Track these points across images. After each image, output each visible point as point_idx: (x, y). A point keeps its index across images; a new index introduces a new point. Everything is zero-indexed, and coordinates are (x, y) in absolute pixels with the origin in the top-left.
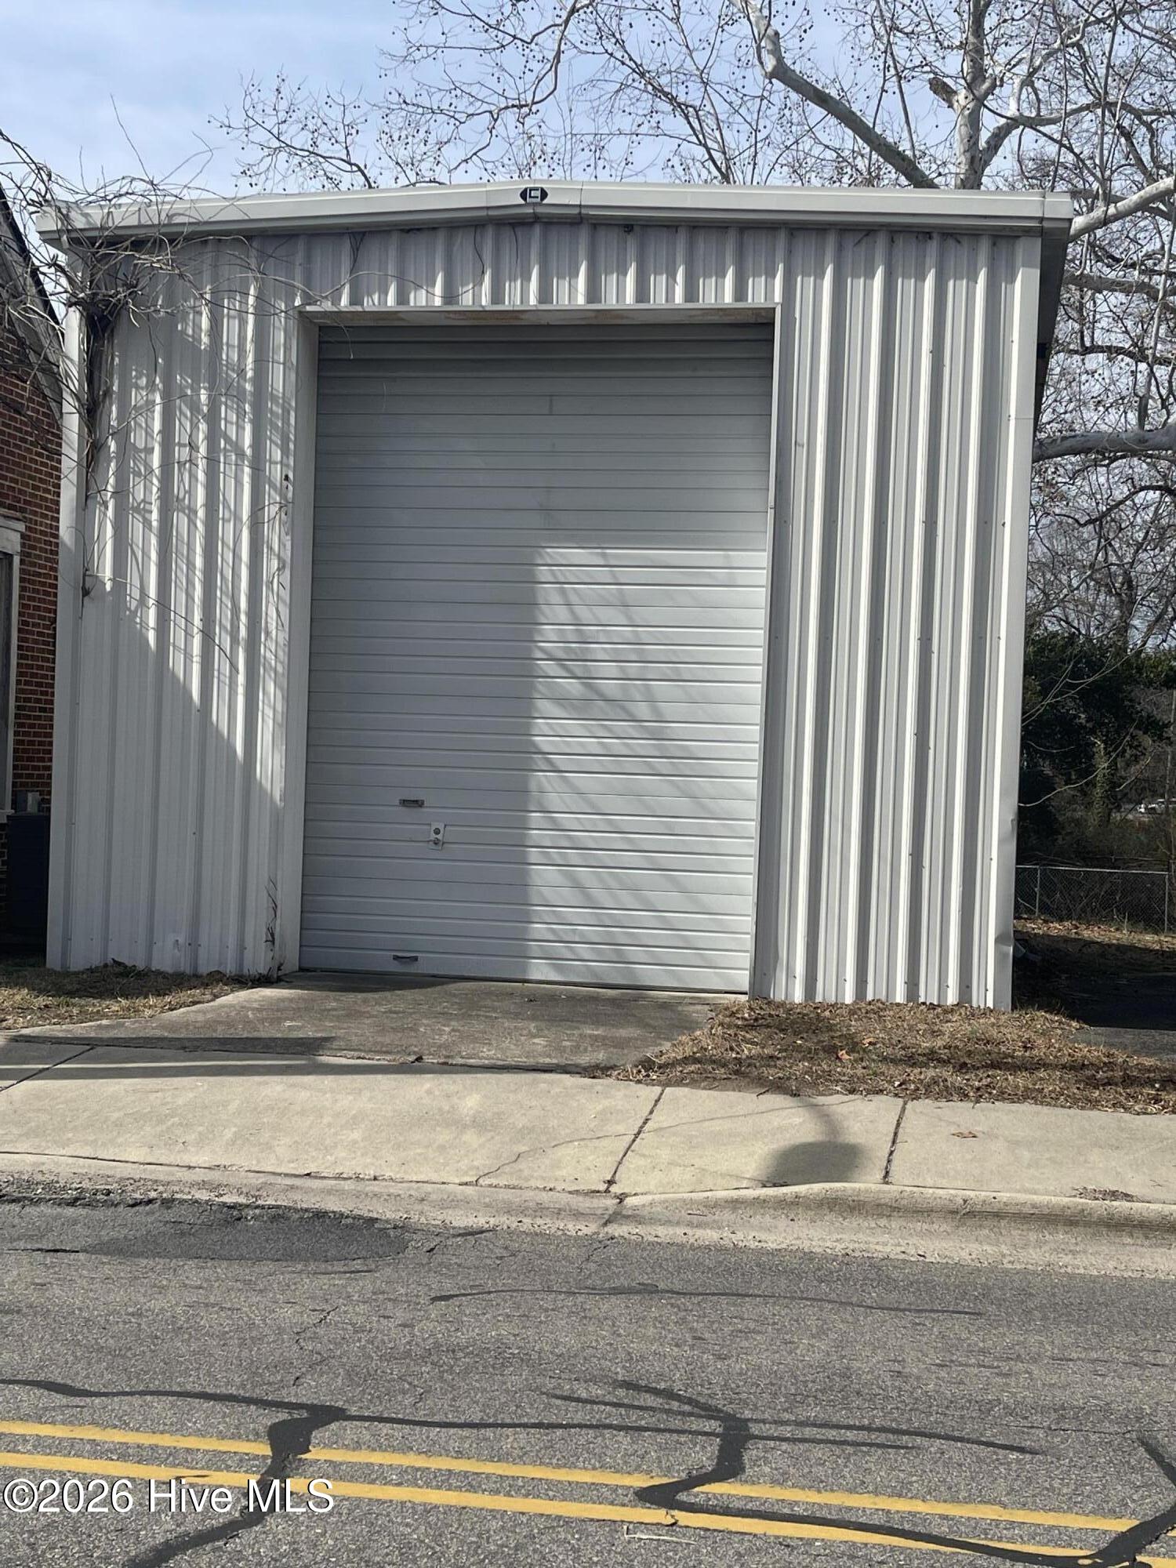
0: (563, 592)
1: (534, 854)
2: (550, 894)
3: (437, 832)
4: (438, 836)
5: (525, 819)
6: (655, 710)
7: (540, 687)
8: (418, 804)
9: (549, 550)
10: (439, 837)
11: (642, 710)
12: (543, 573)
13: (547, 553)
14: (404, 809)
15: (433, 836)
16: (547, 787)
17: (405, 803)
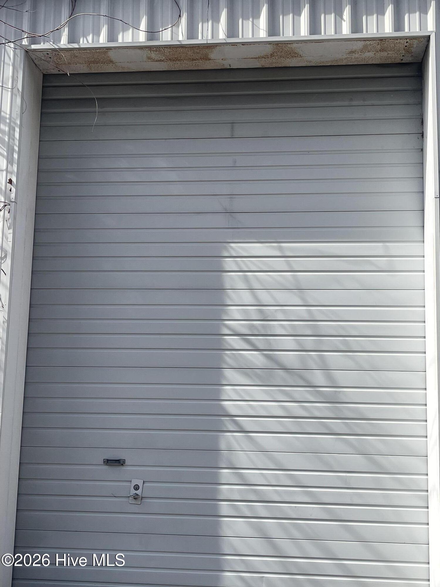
0: (246, 280)
1: (224, 508)
2: (239, 545)
3: (136, 488)
4: (137, 492)
5: (216, 475)
6: (330, 378)
7: (228, 359)
8: (119, 462)
9: (232, 245)
10: (139, 492)
11: (319, 377)
12: (229, 264)
13: (232, 247)
14: (106, 467)
15: (133, 492)
16: (236, 446)
17: (108, 462)
